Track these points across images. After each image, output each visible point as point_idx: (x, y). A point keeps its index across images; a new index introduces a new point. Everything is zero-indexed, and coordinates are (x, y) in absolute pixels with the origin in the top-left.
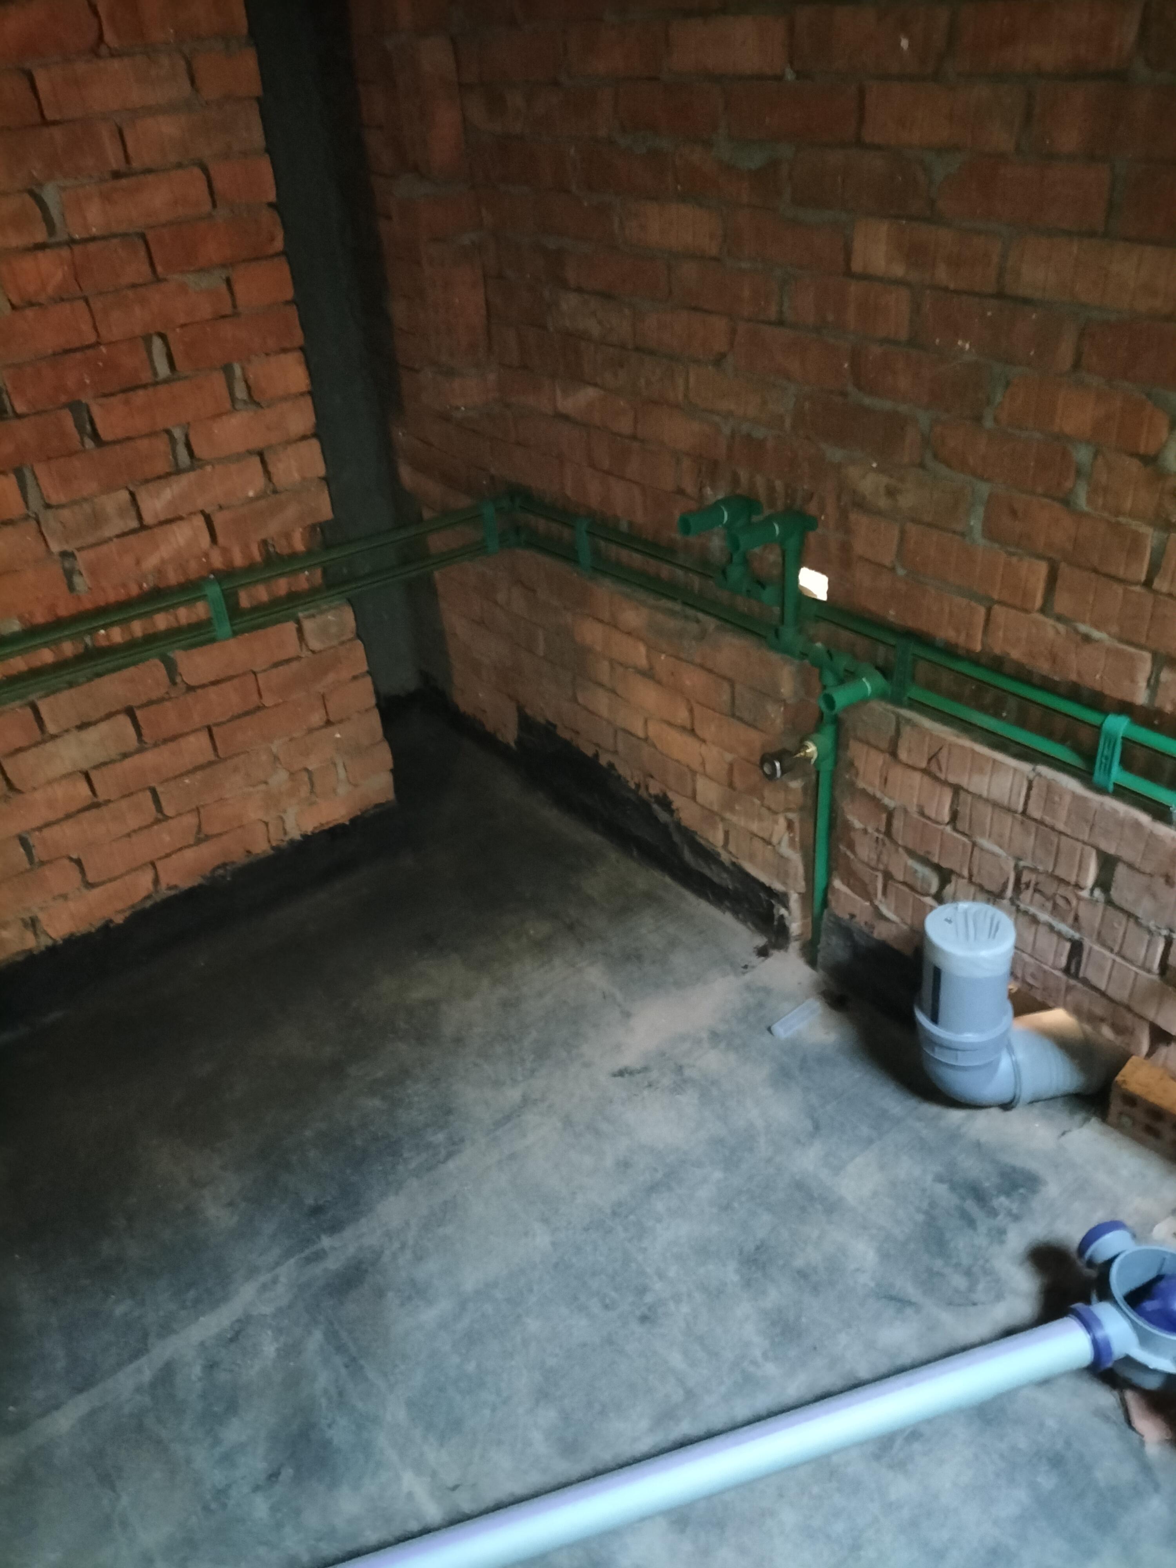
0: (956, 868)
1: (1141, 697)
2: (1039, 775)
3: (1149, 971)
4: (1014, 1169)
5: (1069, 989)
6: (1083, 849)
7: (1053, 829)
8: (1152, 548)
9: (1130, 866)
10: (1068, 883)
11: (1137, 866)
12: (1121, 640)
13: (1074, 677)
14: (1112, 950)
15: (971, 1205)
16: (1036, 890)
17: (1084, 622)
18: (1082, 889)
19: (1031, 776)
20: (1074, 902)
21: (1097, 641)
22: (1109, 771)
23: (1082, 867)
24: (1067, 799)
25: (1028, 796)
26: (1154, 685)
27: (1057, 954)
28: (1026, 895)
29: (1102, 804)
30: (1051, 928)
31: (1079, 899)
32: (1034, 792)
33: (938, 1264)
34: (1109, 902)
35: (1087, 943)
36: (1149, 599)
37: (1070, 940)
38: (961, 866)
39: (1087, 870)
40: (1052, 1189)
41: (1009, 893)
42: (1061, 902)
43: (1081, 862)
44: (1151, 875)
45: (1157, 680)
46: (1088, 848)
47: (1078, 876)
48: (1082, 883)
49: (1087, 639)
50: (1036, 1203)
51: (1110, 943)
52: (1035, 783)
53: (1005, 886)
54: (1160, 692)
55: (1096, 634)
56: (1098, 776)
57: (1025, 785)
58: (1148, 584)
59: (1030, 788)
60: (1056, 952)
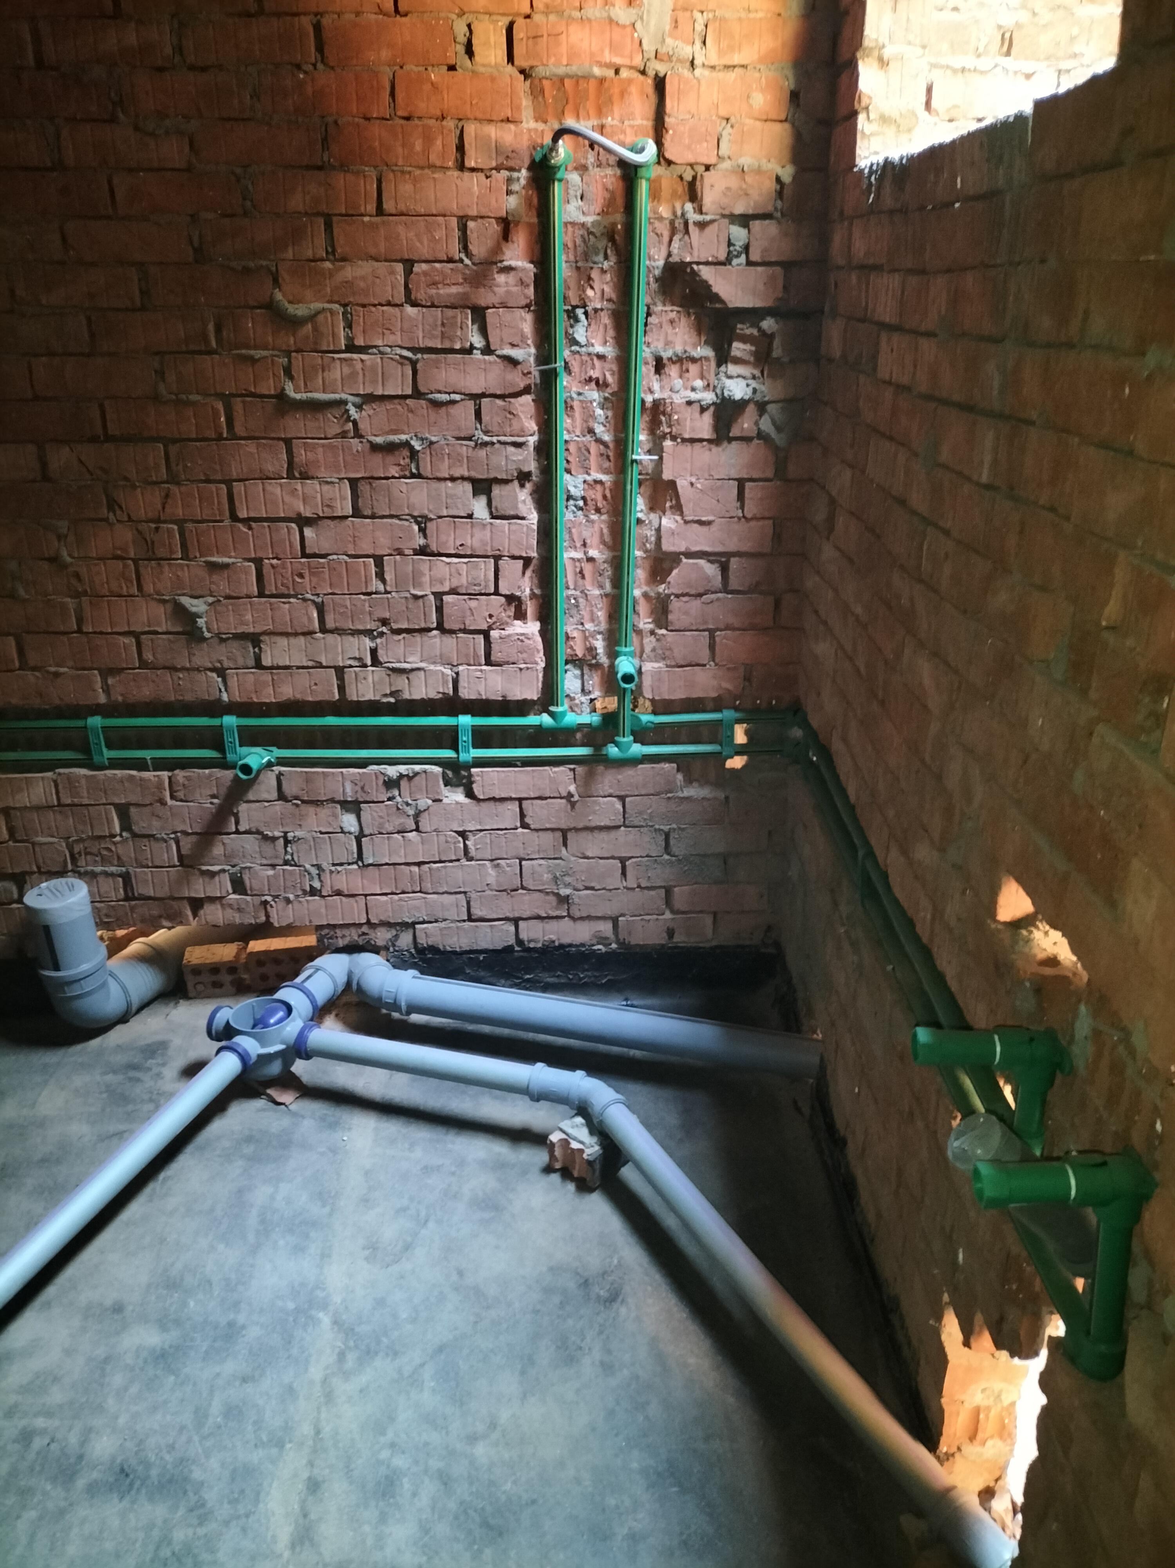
0: (27, 869)
1: (102, 699)
2: (60, 774)
3: (174, 866)
4: (149, 1045)
5: (132, 909)
6: (105, 809)
7: (82, 805)
8: (75, 610)
9: (137, 805)
10: (105, 837)
11: (141, 802)
12: (77, 669)
13: (57, 702)
14: (148, 867)
15: (132, 1074)
16: (86, 854)
17: (50, 666)
18: (115, 836)
19: (55, 777)
20: (113, 849)
21: (64, 674)
22: (102, 754)
23: (109, 822)
24: (83, 781)
25: (57, 793)
26: (107, 690)
27: (116, 890)
28: (82, 862)
29: (105, 775)
30: (107, 874)
31: (115, 843)
32: (60, 787)
33: (130, 1107)
34: (135, 836)
35: (131, 870)
36: (84, 639)
37: (120, 876)
38: (31, 867)
39: (113, 820)
40: (176, 1041)
41: (70, 867)
42: (105, 852)
43: (107, 819)
44: (151, 804)
45: (107, 685)
46: (108, 807)
47: (109, 828)
48: (113, 832)
49: (57, 675)
50: (171, 1052)
51: (145, 862)
52: (59, 781)
53: (65, 861)
54: (112, 692)
55: (62, 670)
56: (96, 759)
57: (52, 784)
58: (79, 631)
59: (56, 786)
60: (115, 889)
